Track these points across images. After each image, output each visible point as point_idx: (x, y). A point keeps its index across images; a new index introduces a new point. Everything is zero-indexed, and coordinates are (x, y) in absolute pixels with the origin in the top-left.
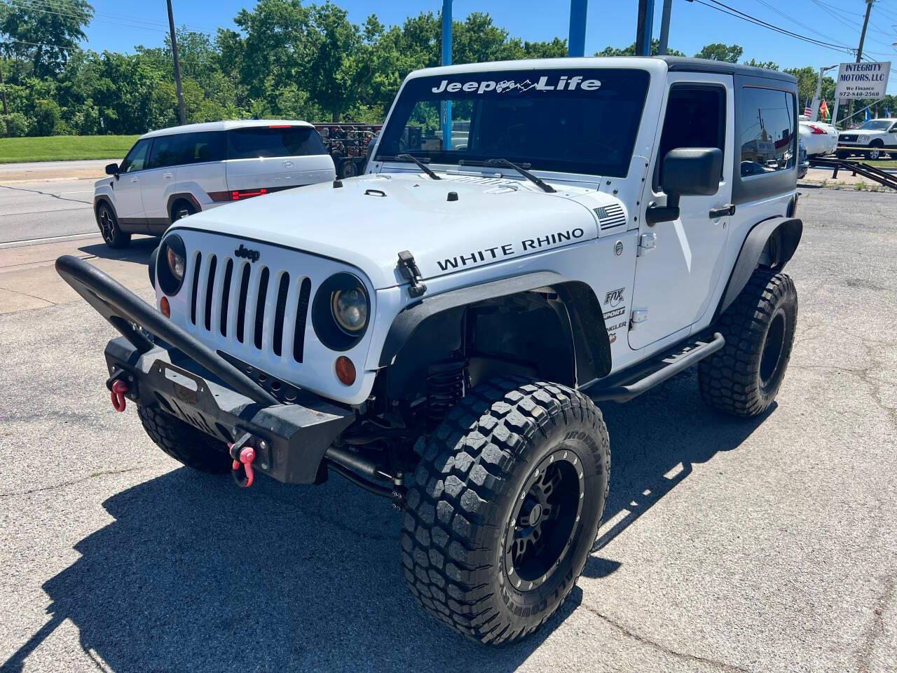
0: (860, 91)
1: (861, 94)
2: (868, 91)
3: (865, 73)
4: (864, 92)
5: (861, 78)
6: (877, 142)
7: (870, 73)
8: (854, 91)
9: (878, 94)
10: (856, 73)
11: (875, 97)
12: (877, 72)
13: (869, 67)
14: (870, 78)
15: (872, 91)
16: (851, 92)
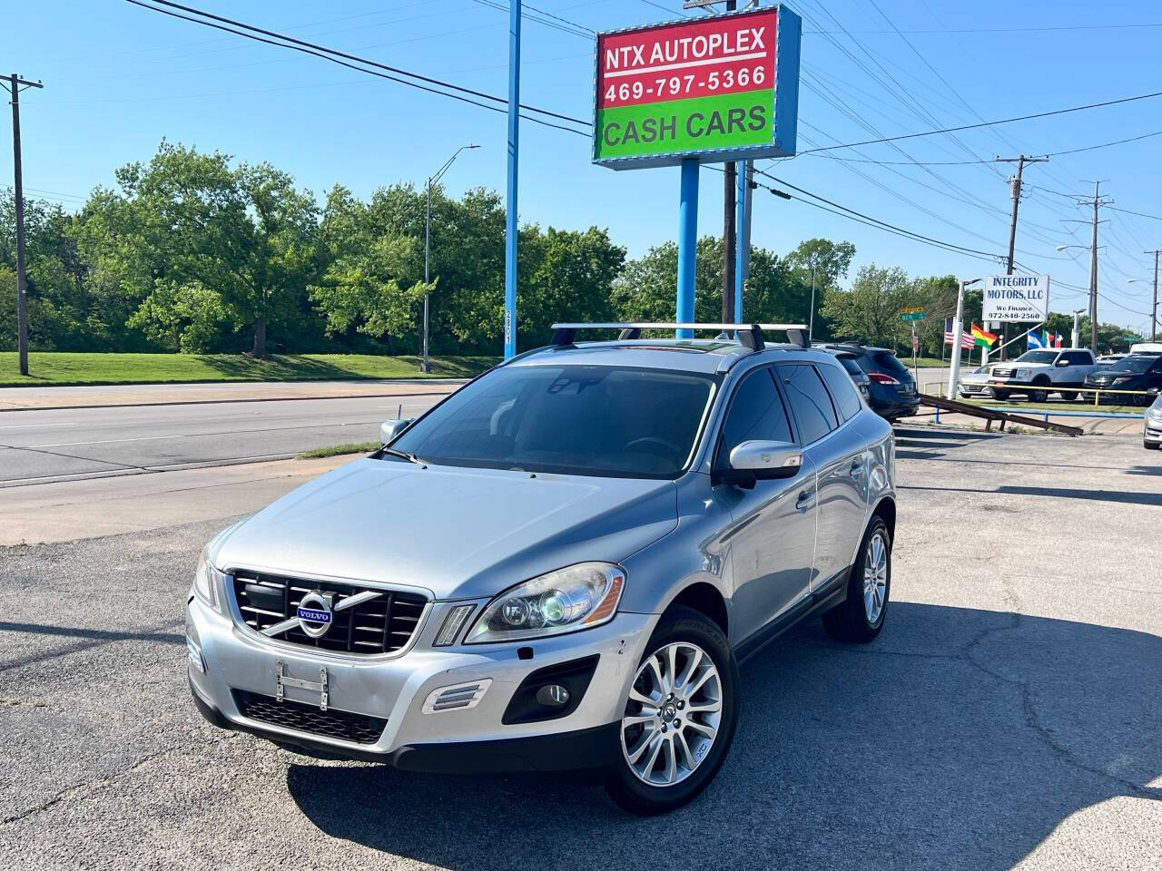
0: (1014, 312)
1: (1017, 316)
2: (1025, 312)
3: (1018, 288)
4: (1019, 313)
5: (1015, 294)
6: (1041, 379)
7: (1024, 289)
8: (1007, 312)
9: (1037, 316)
10: (1007, 288)
11: (1035, 320)
12: (1032, 288)
13: (1022, 282)
14: (1026, 295)
15: (1030, 313)
16: (1003, 312)
